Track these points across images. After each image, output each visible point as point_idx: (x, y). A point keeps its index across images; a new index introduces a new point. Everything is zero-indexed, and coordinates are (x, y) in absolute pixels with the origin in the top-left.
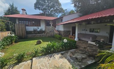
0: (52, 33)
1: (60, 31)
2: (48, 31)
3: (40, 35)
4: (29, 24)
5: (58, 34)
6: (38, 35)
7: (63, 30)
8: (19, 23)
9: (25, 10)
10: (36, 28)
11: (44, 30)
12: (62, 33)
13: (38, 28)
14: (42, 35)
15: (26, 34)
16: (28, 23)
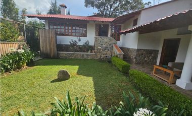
0: (109, 52)
1: (128, 49)
2: (99, 47)
3: (83, 55)
4: (65, 31)
5: (122, 56)
6: (77, 55)
7: (136, 48)
8: (49, 28)
9: (66, 7)
10: (75, 39)
11: (92, 43)
12: (133, 56)
13: (80, 40)
14: (87, 55)
15: (56, 49)
16: (65, 29)
